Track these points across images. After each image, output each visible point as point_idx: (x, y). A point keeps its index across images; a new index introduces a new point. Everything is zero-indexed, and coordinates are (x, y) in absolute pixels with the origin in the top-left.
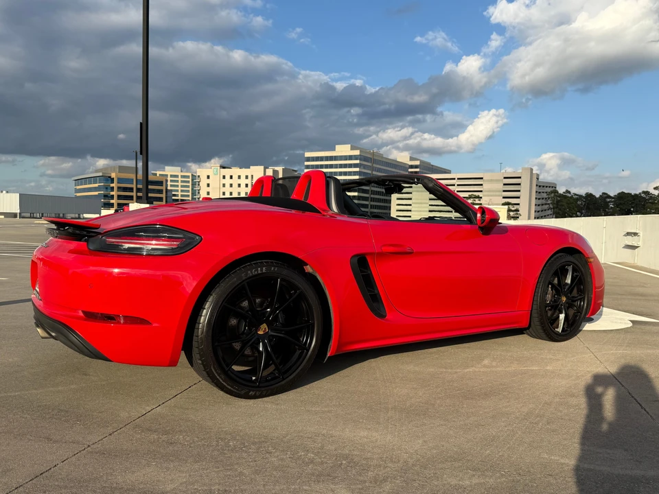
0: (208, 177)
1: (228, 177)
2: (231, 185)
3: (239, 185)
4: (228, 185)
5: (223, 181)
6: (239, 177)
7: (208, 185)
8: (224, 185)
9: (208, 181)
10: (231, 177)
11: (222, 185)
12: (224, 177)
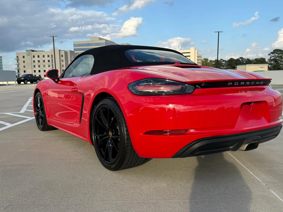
0: (24, 57)
1: (36, 56)
2: (39, 61)
3: (44, 61)
4: (37, 62)
5: (34, 59)
6: (44, 56)
7: (24, 62)
8: (34, 61)
9: (24, 59)
10: (38, 56)
11: (33, 62)
12: (34, 57)
